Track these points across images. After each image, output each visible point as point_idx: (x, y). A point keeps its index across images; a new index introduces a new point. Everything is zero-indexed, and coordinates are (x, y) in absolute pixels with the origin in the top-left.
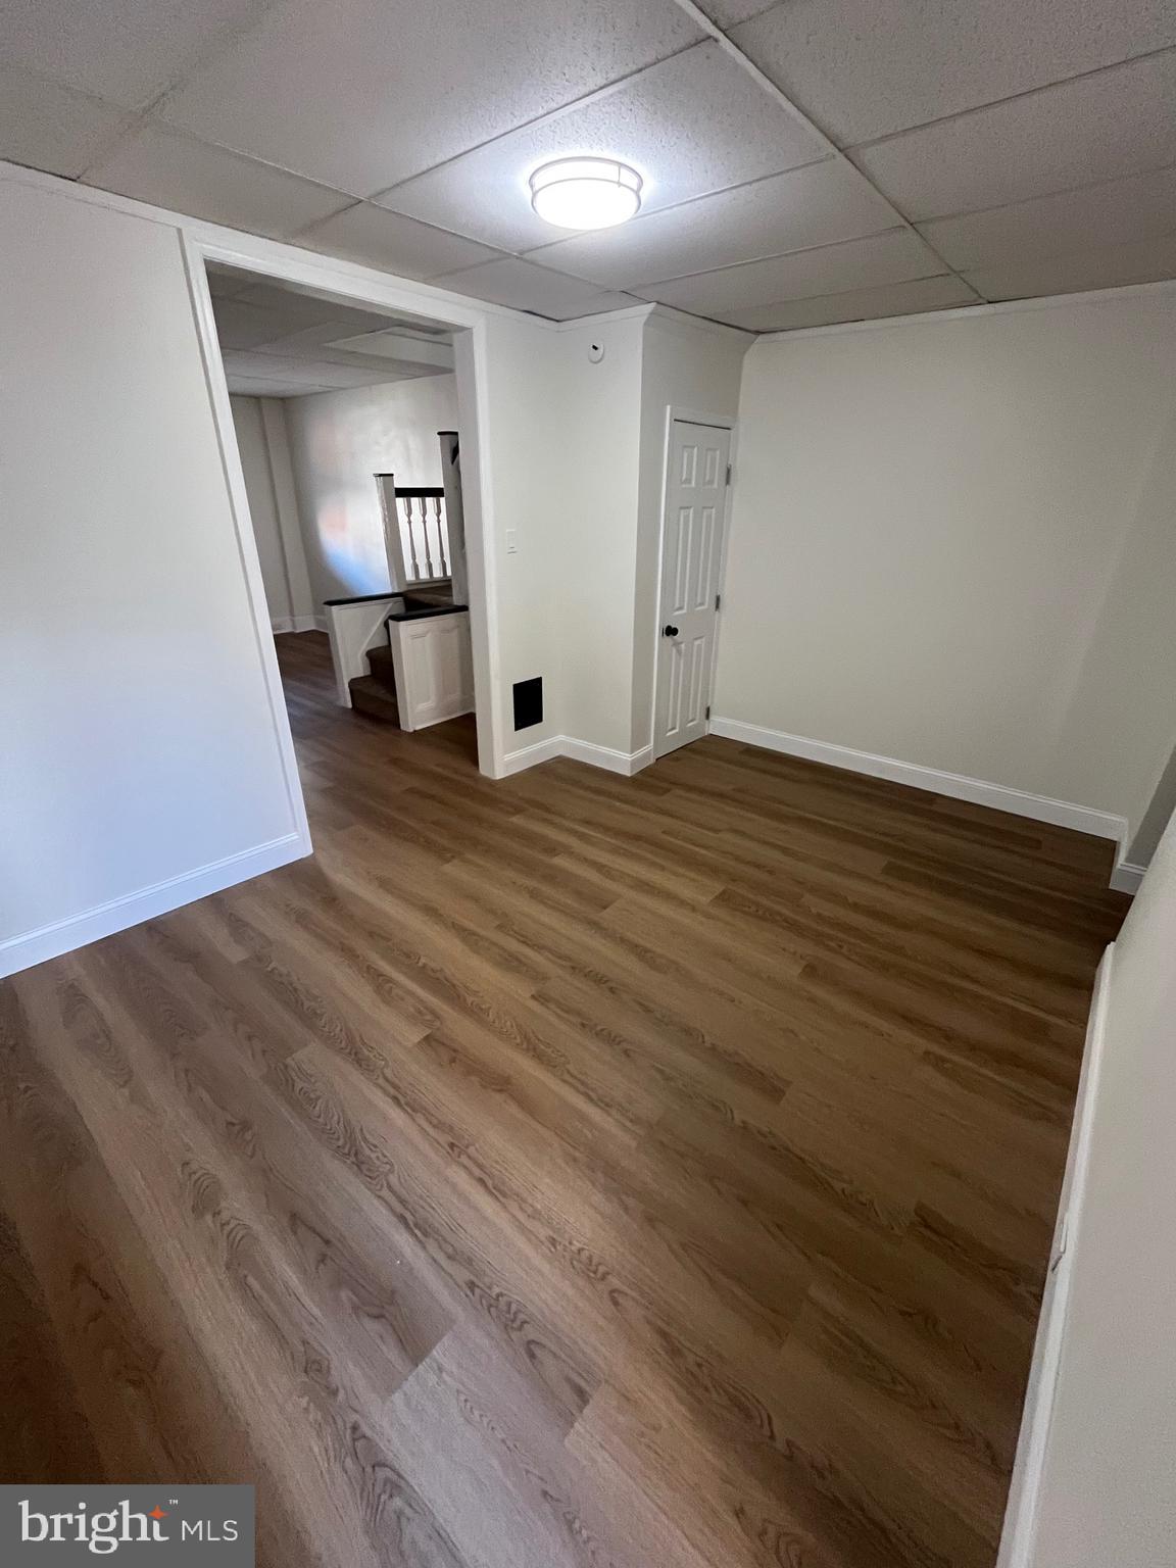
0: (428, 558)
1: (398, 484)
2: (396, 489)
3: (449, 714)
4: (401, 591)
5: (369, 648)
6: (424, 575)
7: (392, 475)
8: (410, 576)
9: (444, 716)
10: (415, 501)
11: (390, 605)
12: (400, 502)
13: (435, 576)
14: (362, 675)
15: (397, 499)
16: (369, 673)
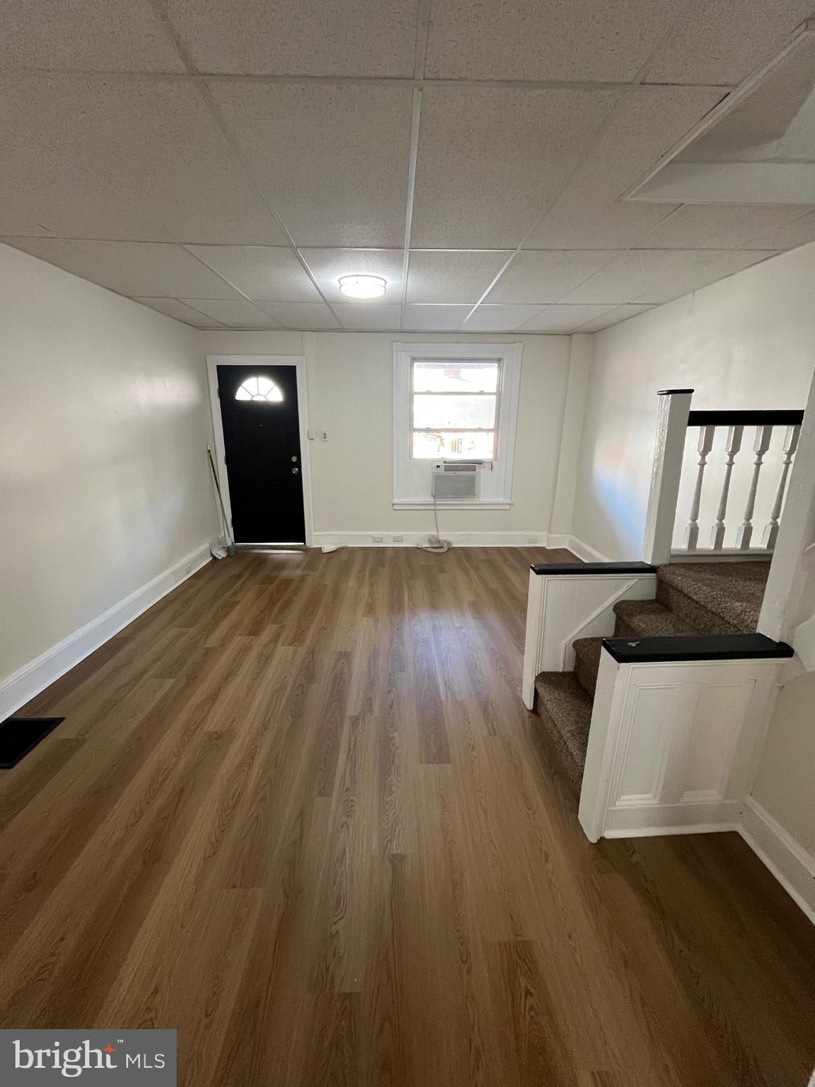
0: (722, 515)
1: (696, 406)
2: (691, 412)
3: (673, 823)
4: (657, 563)
5: (581, 637)
6: (706, 543)
7: (691, 391)
8: (679, 543)
9: (661, 824)
10: (723, 433)
11: (630, 583)
12: (694, 434)
13: (725, 545)
14: (561, 670)
15: (690, 429)
16: (570, 668)
